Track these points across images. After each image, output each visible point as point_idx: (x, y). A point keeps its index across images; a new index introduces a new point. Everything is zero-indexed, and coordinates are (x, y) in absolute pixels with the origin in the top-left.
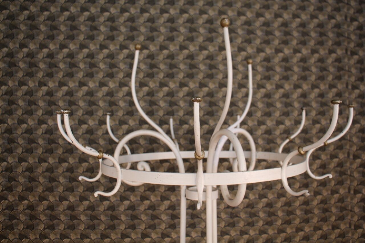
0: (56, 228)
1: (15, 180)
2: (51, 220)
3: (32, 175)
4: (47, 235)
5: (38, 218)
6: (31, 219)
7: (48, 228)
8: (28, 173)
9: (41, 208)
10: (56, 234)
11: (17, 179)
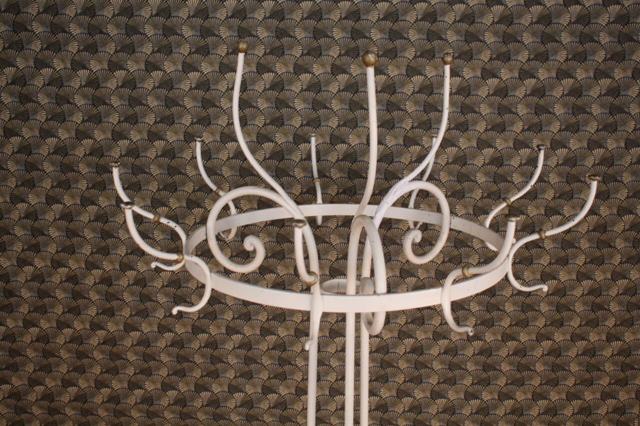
0: (116, 313)
1: (43, 234)
2: (107, 300)
3: (72, 226)
4: (103, 324)
5: (87, 296)
6: (74, 298)
7: (103, 313)
8: (64, 223)
9: (90, 281)
10: (117, 324)
11: (46, 233)
